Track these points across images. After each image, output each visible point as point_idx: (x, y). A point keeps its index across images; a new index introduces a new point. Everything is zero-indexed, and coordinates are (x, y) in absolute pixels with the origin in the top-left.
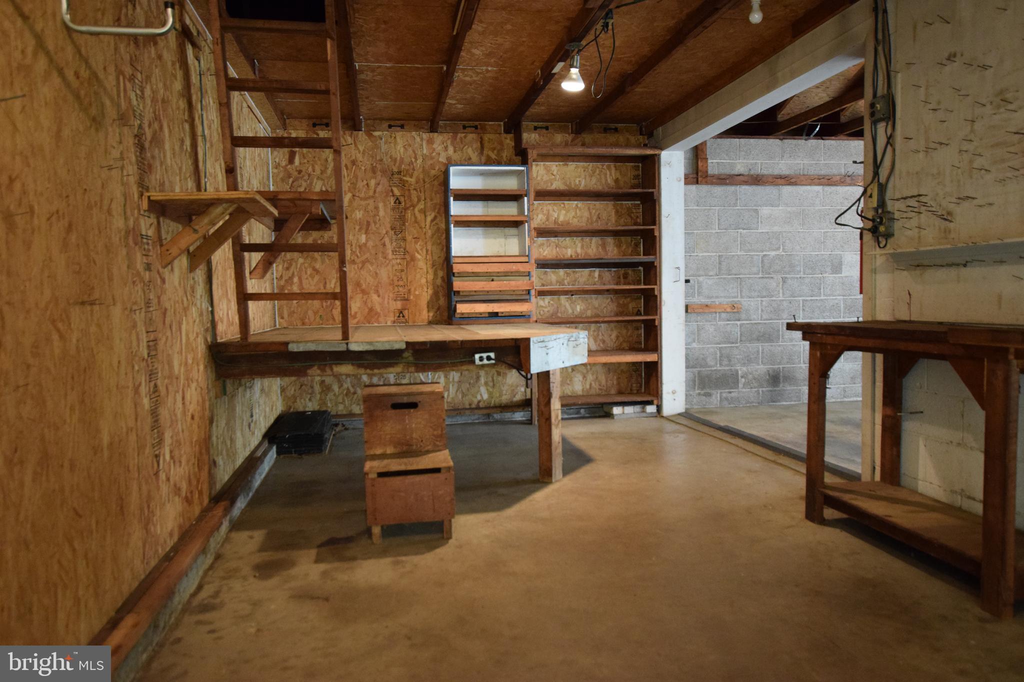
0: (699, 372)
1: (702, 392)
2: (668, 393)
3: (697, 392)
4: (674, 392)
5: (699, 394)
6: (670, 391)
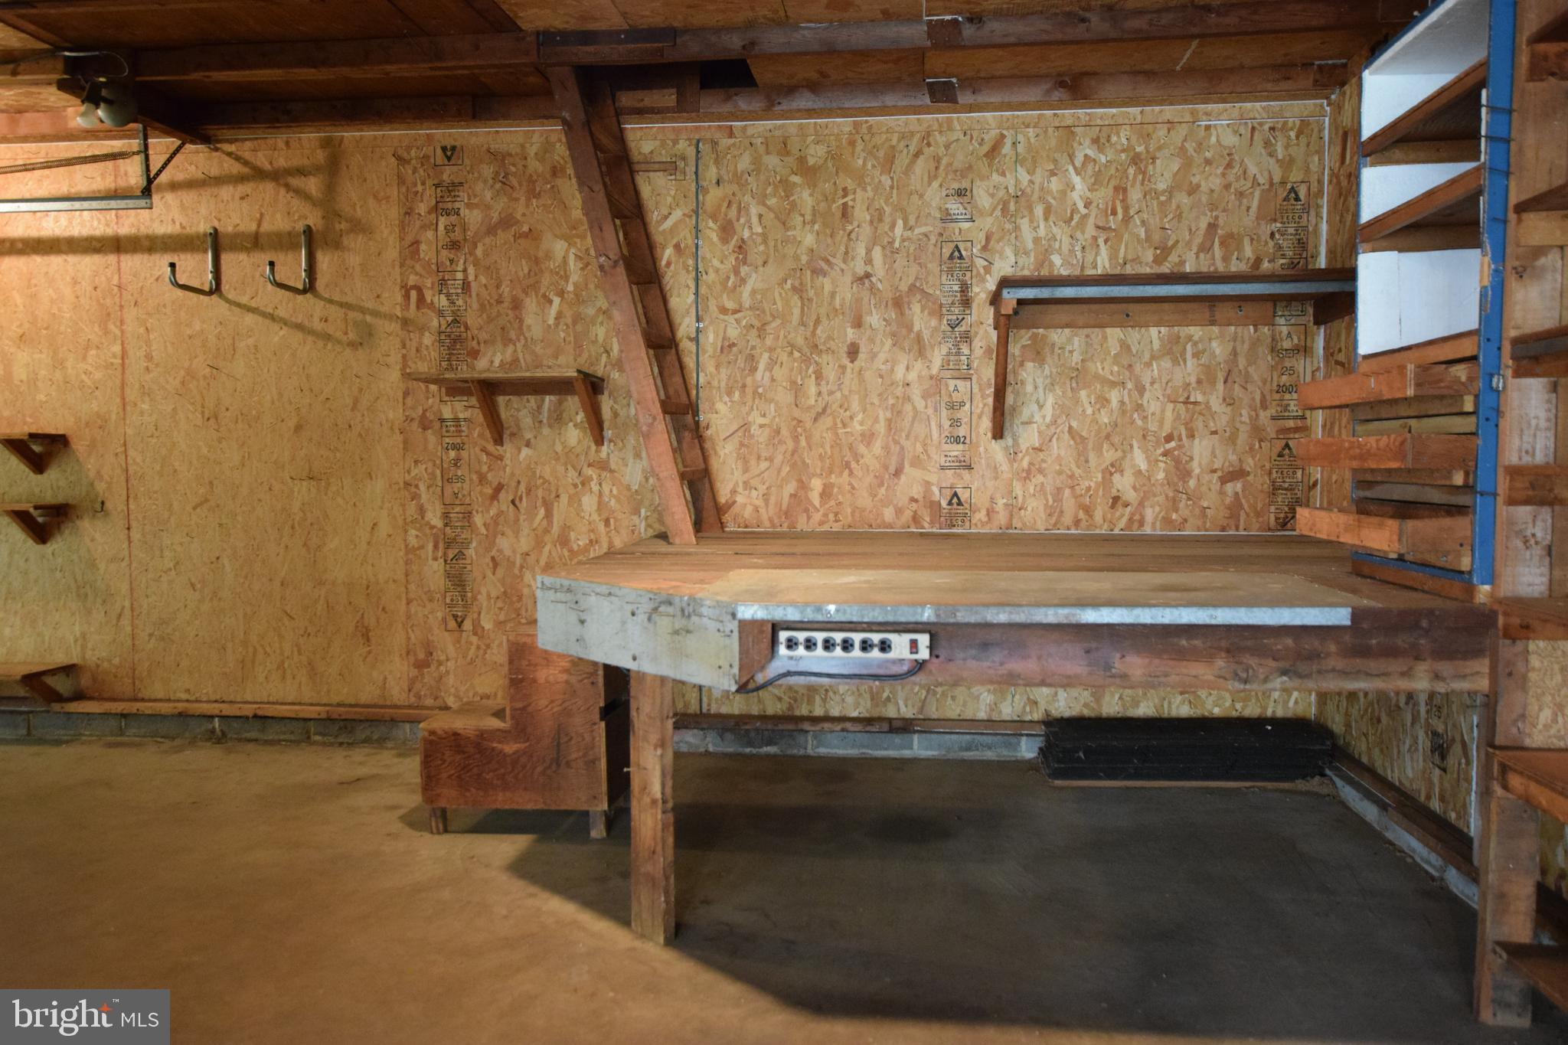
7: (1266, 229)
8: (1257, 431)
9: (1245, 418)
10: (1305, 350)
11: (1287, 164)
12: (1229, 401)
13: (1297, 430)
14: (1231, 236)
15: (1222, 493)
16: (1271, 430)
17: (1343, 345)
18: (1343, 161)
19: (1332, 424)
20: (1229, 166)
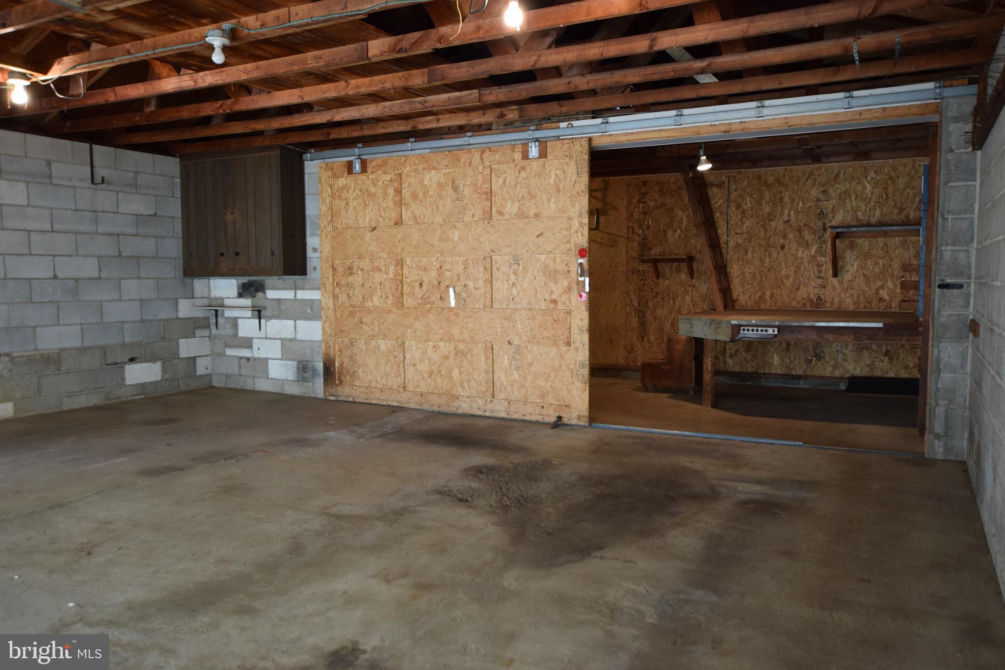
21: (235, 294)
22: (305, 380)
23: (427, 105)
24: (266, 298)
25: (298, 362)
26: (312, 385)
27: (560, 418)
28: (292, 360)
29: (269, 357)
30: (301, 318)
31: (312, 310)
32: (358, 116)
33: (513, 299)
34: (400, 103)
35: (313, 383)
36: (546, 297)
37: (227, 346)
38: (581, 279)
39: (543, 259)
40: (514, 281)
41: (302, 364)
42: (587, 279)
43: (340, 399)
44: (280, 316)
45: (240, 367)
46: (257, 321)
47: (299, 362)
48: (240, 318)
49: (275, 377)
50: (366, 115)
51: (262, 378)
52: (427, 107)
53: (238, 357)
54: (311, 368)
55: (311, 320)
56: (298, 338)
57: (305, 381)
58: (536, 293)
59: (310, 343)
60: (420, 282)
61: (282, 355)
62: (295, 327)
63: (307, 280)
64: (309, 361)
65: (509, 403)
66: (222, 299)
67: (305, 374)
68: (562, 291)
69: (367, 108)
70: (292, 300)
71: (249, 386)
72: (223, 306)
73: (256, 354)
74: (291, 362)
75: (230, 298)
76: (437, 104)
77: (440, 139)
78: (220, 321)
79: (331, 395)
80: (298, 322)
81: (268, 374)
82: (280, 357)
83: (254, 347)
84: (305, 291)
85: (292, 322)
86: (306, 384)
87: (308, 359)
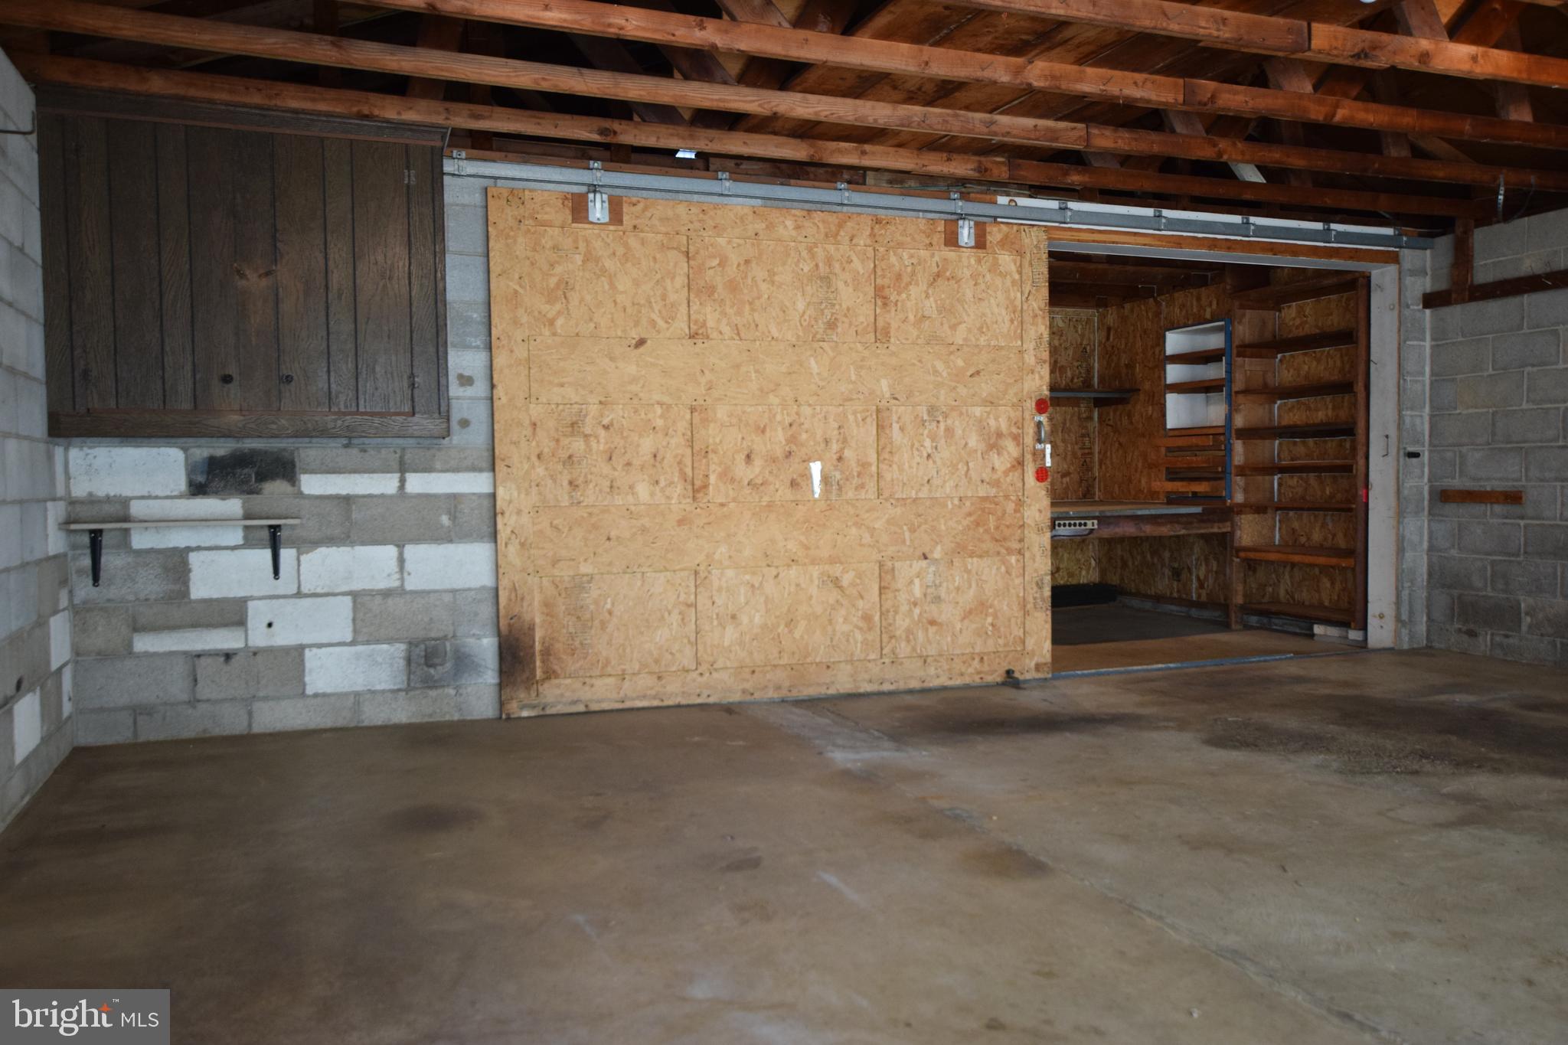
0: (1460, 597)
1: (1464, 628)
2: (1375, 616)
3: (1457, 626)
4: (1381, 616)
5: (1460, 630)
6: (1377, 614)
7: (1076, 364)
8: (1074, 454)
9: (1070, 449)
10: (1090, 418)
11: (1082, 336)
12: (1064, 441)
13: (1088, 454)
14: (1062, 366)
15: (1062, 483)
16: (1079, 453)
17: (1111, 418)
18: (1108, 338)
19: (1106, 452)
20: (1061, 336)
21: (182, 485)
22: (430, 683)
23: (994, 128)
24: (300, 494)
25: (410, 643)
26: (452, 692)
27: (1009, 673)
28: (390, 641)
29: (305, 641)
30: (418, 540)
31: (453, 518)
32: (850, 118)
33: (928, 481)
34: (941, 113)
35: (457, 688)
36: (984, 476)
37: (137, 628)
38: (1039, 446)
39: (978, 414)
40: (930, 451)
41: (422, 647)
42: (1048, 447)
43: (549, 711)
44: (349, 537)
45: (196, 680)
46: (267, 554)
47: (412, 644)
48: (199, 548)
49: (329, 690)
50: (871, 119)
51: (278, 699)
52: (995, 134)
53: (185, 653)
54: (449, 654)
55: (451, 541)
56: (409, 587)
57: (430, 688)
58: (968, 469)
59: (451, 595)
60: (746, 453)
61: (355, 631)
62: (401, 561)
63: (439, 450)
64: (445, 638)
65: (925, 662)
66: (125, 502)
67: (432, 671)
68: (1009, 465)
69: (873, 108)
70: (391, 497)
71: (232, 721)
72: (126, 519)
73: (258, 637)
74: (385, 647)
75: (157, 497)
76: (1015, 132)
77: (782, 184)
78: (111, 560)
79: (522, 708)
80: (410, 550)
81: (304, 685)
82: (349, 638)
83: (250, 624)
84: (433, 475)
85: (391, 551)
86: (433, 693)
87: (441, 634)
